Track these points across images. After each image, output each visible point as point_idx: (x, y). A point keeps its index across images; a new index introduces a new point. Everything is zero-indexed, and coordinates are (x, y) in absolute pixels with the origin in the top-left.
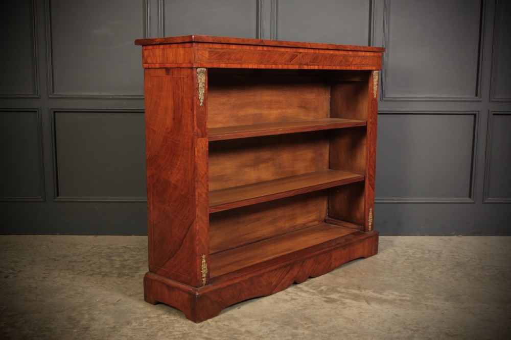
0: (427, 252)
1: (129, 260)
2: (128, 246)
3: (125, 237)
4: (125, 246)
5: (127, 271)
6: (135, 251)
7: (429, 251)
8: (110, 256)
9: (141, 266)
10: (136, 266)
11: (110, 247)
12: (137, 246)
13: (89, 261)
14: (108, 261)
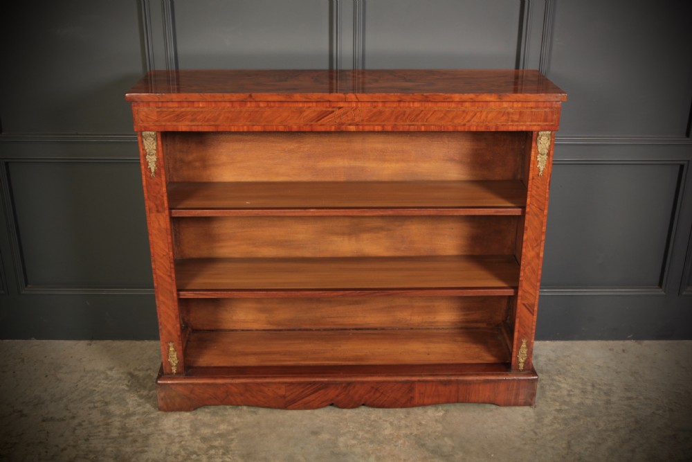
0: (589, 388)
1: (134, 414)
2: (136, 373)
3: (134, 342)
4: (132, 370)
5: (128, 449)
6: (145, 388)
7: (593, 386)
8: (107, 404)
9: (152, 434)
10: (144, 431)
11: (109, 373)
12: (149, 372)
13: (73, 418)
14: (103, 417)
